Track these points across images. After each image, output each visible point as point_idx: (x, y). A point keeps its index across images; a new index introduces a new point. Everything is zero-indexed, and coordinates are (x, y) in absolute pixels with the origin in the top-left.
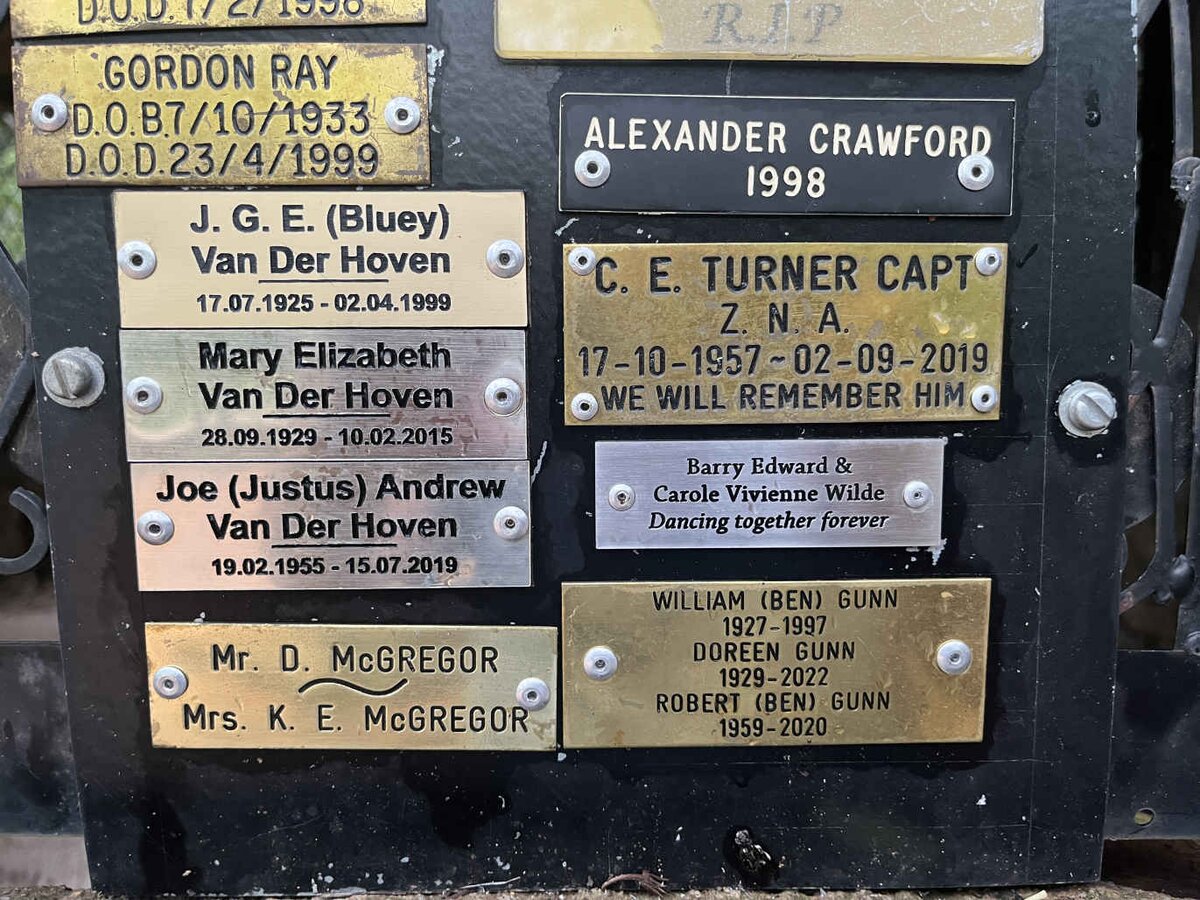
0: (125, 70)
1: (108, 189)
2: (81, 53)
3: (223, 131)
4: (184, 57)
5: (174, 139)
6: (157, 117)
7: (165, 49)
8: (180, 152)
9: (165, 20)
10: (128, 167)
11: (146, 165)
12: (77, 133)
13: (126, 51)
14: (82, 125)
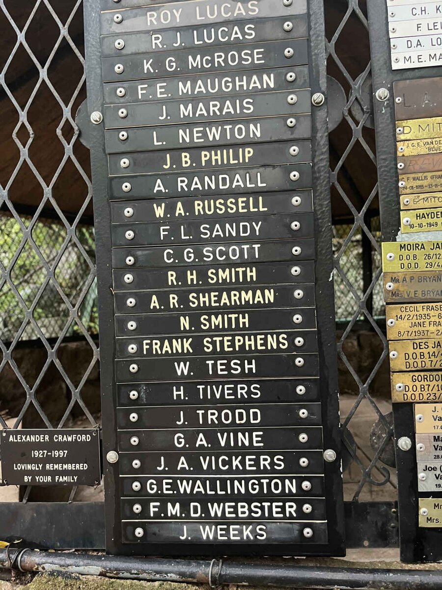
0: (416, 378)
1: (413, 403)
2: (407, 374)
3: (439, 390)
4: (430, 375)
5: (428, 392)
6: (424, 388)
7: (426, 373)
8: (429, 395)
9: (426, 368)
10: (417, 398)
11: (421, 398)
12: (406, 391)
13: (417, 374)
14: (407, 390)
